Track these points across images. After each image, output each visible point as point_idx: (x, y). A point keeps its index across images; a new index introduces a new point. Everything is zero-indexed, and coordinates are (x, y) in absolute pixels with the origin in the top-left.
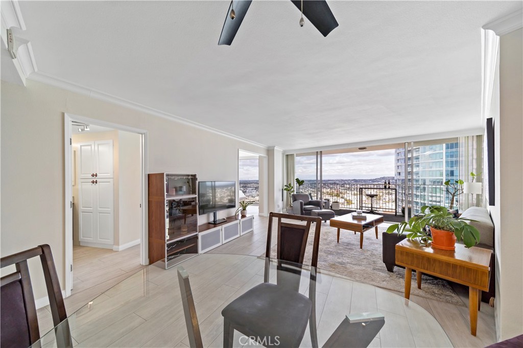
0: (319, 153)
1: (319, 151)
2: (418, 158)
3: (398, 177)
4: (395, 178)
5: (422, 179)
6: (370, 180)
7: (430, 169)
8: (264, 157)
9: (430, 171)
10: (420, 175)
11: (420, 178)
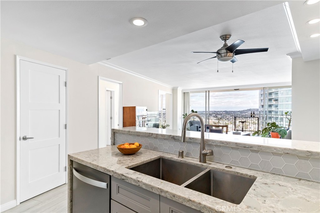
0: (207, 91)
1: (207, 90)
2: (277, 94)
3: (262, 109)
4: (259, 110)
5: (280, 111)
6: (238, 112)
7: (287, 103)
8: (171, 94)
9: (286, 104)
10: (279, 107)
11: (279, 110)
